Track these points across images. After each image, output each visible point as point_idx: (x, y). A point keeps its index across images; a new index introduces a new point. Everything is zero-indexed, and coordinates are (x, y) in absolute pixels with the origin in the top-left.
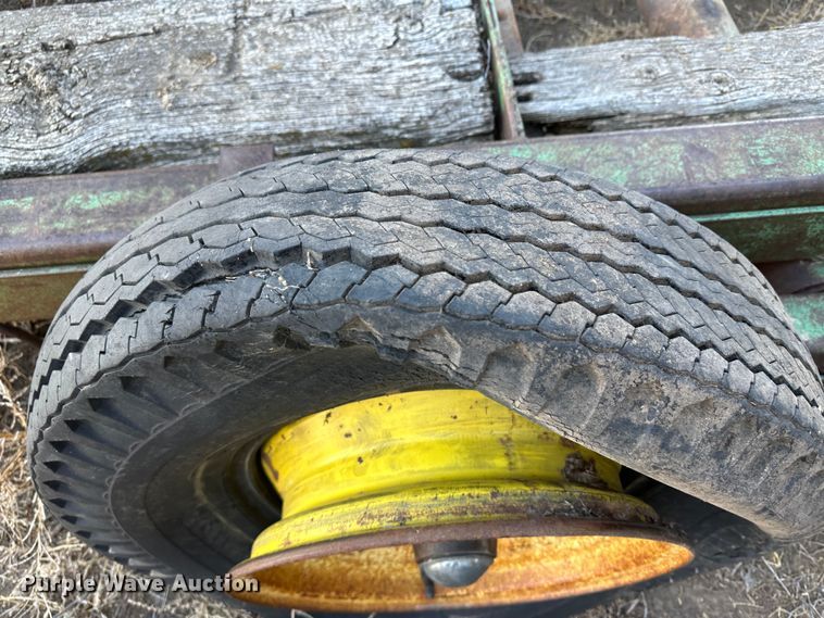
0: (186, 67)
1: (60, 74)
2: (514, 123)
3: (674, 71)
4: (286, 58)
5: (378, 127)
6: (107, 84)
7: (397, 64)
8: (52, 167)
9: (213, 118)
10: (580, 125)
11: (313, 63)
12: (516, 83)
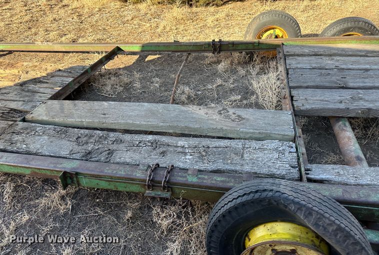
0: (233, 155)
1: (207, 153)
2: (305, 179)
3: (345, 173)
4: (254, 157)
5: (274, 174)
6: (217, 156)
7: (279, 162)
8: (206, 170)
9: (239, 167)
10: (321, 182)
11: (260, 159)
12: (305, 170)
